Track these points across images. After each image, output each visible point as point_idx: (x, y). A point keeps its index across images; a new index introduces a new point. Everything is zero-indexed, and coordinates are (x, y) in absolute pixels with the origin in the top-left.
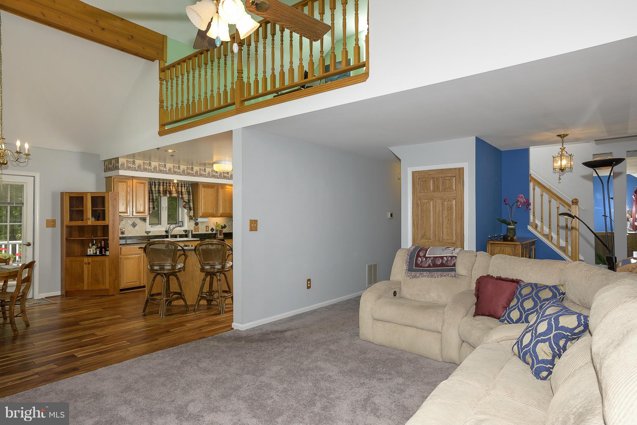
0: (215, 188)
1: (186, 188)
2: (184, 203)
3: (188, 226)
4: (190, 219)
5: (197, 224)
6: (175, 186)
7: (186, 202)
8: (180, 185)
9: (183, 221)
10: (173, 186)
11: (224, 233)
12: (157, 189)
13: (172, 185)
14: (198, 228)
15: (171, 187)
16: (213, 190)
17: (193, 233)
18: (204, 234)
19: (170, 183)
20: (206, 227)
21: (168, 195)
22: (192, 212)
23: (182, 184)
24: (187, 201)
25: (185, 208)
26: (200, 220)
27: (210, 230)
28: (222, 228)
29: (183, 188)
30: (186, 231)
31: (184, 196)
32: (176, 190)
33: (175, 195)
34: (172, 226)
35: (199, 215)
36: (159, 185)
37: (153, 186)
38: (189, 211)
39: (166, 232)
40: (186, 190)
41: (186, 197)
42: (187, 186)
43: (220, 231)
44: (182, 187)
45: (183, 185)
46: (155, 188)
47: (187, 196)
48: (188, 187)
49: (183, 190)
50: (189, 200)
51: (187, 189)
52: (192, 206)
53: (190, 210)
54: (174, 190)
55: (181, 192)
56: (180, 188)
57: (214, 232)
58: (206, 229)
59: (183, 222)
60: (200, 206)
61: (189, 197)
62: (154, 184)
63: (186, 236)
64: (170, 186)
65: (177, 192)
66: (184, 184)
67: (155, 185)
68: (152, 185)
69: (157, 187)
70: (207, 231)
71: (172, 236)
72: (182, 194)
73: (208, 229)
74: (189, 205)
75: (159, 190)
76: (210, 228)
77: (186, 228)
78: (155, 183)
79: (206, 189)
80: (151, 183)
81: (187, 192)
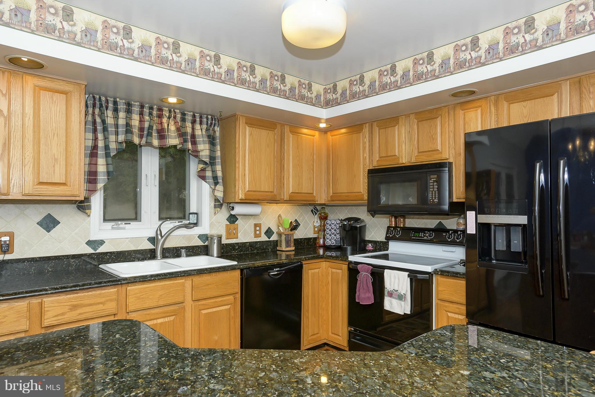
0: (278, 131)
1: (204, 126)
2: (201, 166)
3: (212, 225)
4: (215, 207)
5: (233, 219)
6: (175, 117)
7: (205, 163)
8: (189, 118)
9: (199, 212)
10: (169, 118)
11: (296, 240)
12: (122, 122)
13: (167, 115)
14: (236, 229)
15: (165, 120)
16: (271, 133)
17: (224, 241)
18: (250, 243)
19: (160, 110)
20: (256, 225)
21: (156, 142)
22: (220, 187)
23: (194, 116)
24: (207, 160)
25: (203, 178)
26: (239, 210)
27: (263, 234)
28: (291, 230)
29: (197, 126)
30: (204, 237)
31: (200, 147)
32: (178, 129)
33: (173, 141)
34: (168, 226)
35: (237, 196)
36: (129, 111)
37: (110, 113)
38: (213, 187)
39: (152, 240)
40: (204, 131)
41: (204, 149)
42: (207, 122)
43: (287, 235)
44: (194, 122)
45: (198, 120)
46: (116, 118)
47: (207, 146)
48: (211, 124)
49: (198, 132)
50: (212, 158)
51: (207, 130)
52: (219, 174)
53: (216, 184)
54: (173, 128)
55: (193, 136)
56: (189, 125)
57: (274, 238)
58: (255, 230)
59: (200, 215)
60: (239, 172)
61: (212, 151)
62: (111, 105)
63: (205, 251)
64: (160, 116)
65: (182, 134)
66: (201, 117)
67: (116, 110)
68: (107, 108)
69: (122, 115)
70: (256, 236)
71: (169, 252)
72: (194, 143)
73: (260, 230)
74: (214, 171)
75: (128, 125)
76: (264, 229)
77: (204, 229)
78: (115, 103)
79: (256, 131)
80: (103, 103)
81: (209, 137)
